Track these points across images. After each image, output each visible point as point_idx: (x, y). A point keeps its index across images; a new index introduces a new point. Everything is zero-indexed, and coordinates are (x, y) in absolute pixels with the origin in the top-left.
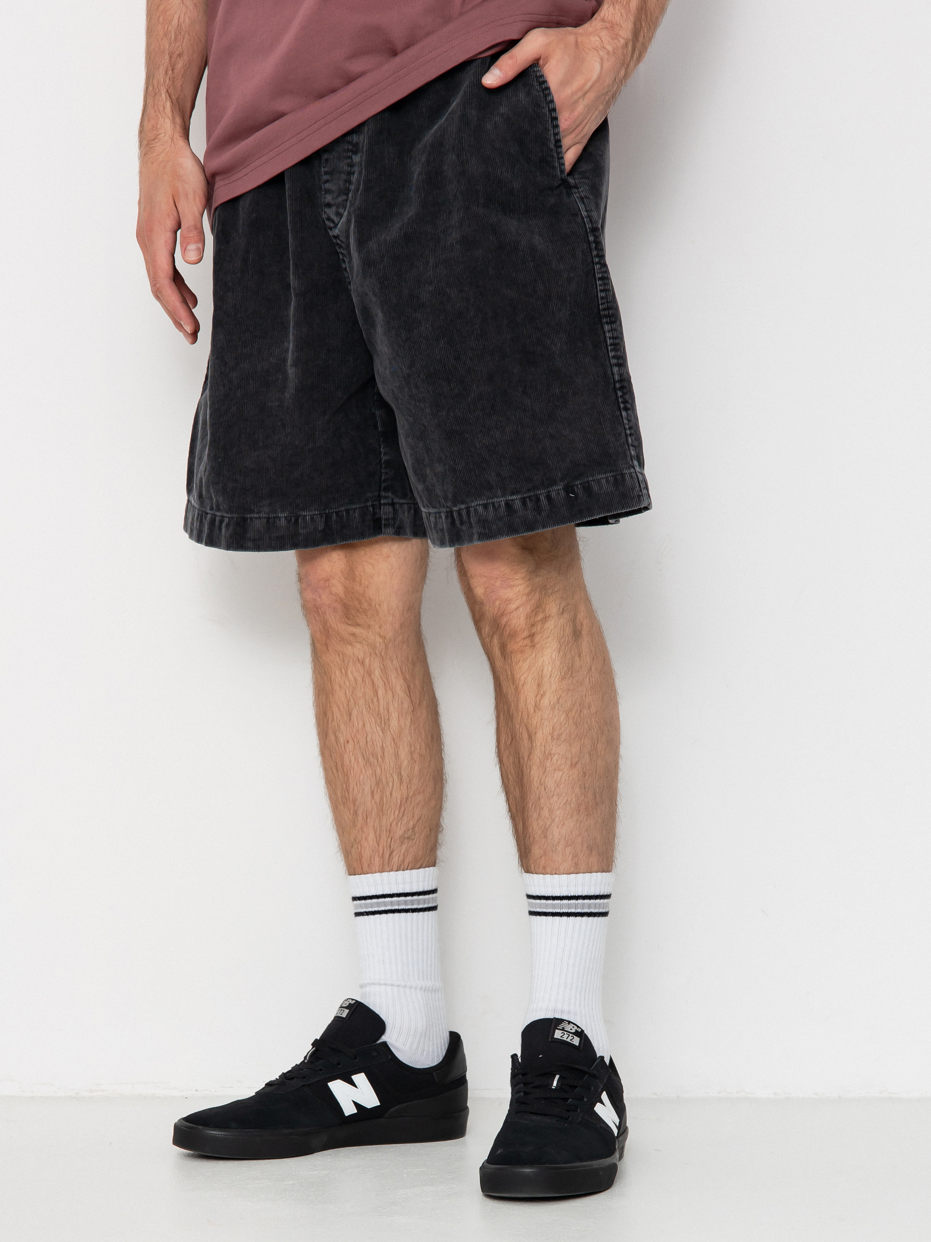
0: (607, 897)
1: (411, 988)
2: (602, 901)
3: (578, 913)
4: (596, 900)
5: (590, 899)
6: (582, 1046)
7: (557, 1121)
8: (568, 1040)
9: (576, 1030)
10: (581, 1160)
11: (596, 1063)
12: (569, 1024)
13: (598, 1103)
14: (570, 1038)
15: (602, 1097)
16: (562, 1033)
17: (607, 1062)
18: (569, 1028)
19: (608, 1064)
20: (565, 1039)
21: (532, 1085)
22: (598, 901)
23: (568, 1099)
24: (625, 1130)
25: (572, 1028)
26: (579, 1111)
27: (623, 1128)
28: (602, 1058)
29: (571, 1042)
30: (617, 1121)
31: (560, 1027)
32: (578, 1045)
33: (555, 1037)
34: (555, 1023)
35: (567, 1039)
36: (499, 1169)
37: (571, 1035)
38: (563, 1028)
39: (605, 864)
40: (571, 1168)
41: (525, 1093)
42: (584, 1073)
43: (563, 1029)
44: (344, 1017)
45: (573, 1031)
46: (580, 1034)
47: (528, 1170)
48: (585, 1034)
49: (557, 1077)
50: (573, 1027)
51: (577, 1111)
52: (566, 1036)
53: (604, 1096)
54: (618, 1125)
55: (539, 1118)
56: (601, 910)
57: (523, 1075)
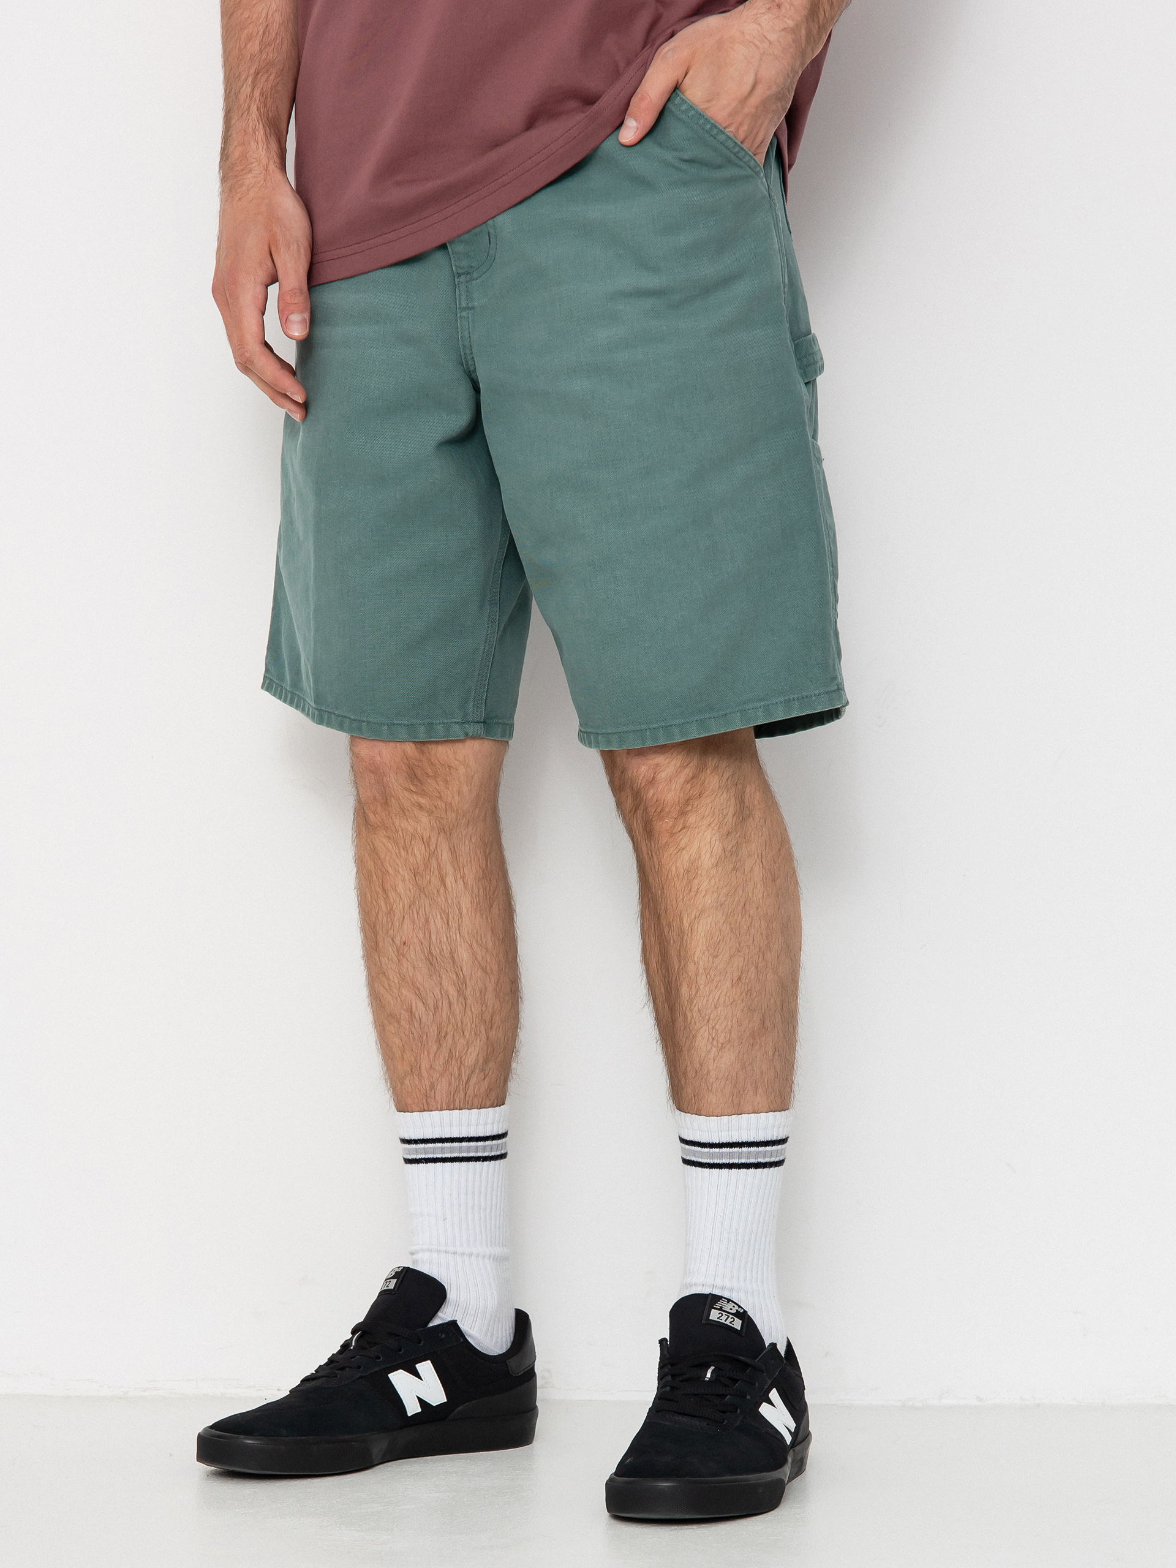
0: (783, 1141)
1: (478, 1256)
2: (775, 1148)
3: (742, 1164)
4: (766, 1146)
5: (758, 1147)
6: (744, 1329)
7: (707, 1424)
8: (727, 1323)
9: (737, 1310)
10: (733, 1472)
11: (764, 1352)
12: (728, 1302)
13: (764, 1403)
14: (730, 1320)
15: (770, 1395)
16: (719, 1313)
17: (782, 1349)
18: (728, 1307)
19: (783, 1354)
20: (723, 1321)
21: (681, 1378)
22: (768, 1148)
23: (727, 1396)
24: (806, 1438)
25: (732, 1308)
26: (739, 1411)
27: (802, 1435)
28: (773, 1346)
29: (731, 1325)
30: (792, 1426)
31: (718, 1306)
32: (739, 1329)
33: (710, 1318)
34: (712, 1300)
35: (725, 1321)
36: (630, 1483)
37: (731, 1316)
38: (721, 1307)
39: (781, 1102)
40: (723, 1482)
41: (672, 1388)
42: (747, 1365)
43: (721, 1309)
44: (392, 1288)
45: (734, 1311)
46: (743, 1315)
47: (665, 1485)
48: (748, 1315)
49: (713, 1368)
50: (734, 1307)
51: (737, 1411)
52: (724, 1318)
53: (774, 1395)
54: (793, 1431)
55: (685, 1419)
56: (773, 1159)
57: (672, 1365)
